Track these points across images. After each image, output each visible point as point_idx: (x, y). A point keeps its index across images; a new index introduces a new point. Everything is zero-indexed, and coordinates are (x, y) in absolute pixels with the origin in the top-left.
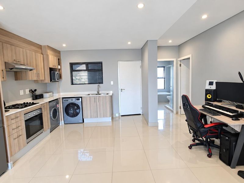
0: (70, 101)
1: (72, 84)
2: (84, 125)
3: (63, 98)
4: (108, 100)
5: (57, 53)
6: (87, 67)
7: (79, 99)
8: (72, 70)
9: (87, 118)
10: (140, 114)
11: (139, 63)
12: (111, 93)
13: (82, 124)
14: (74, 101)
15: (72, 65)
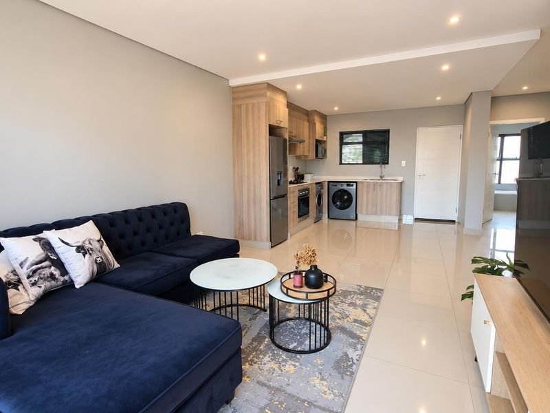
0: (339, 187)
1: (341, 163)
2: (356, 223)
3: (329, 182)
4: (395, 191)
5: (324, 118)
6: (364, 137)
7: (353, 185)
8: (342, 143)
9: (362, 213)
10: (454, 221)
11: (459, 129)
12: (400, 179)
13: (353, 223)
14: (345, 187)
15: (342, 135)
